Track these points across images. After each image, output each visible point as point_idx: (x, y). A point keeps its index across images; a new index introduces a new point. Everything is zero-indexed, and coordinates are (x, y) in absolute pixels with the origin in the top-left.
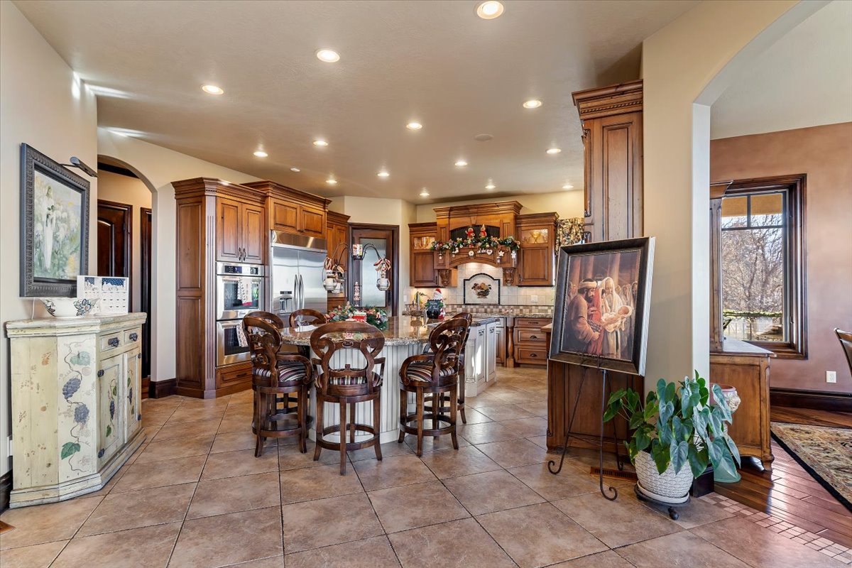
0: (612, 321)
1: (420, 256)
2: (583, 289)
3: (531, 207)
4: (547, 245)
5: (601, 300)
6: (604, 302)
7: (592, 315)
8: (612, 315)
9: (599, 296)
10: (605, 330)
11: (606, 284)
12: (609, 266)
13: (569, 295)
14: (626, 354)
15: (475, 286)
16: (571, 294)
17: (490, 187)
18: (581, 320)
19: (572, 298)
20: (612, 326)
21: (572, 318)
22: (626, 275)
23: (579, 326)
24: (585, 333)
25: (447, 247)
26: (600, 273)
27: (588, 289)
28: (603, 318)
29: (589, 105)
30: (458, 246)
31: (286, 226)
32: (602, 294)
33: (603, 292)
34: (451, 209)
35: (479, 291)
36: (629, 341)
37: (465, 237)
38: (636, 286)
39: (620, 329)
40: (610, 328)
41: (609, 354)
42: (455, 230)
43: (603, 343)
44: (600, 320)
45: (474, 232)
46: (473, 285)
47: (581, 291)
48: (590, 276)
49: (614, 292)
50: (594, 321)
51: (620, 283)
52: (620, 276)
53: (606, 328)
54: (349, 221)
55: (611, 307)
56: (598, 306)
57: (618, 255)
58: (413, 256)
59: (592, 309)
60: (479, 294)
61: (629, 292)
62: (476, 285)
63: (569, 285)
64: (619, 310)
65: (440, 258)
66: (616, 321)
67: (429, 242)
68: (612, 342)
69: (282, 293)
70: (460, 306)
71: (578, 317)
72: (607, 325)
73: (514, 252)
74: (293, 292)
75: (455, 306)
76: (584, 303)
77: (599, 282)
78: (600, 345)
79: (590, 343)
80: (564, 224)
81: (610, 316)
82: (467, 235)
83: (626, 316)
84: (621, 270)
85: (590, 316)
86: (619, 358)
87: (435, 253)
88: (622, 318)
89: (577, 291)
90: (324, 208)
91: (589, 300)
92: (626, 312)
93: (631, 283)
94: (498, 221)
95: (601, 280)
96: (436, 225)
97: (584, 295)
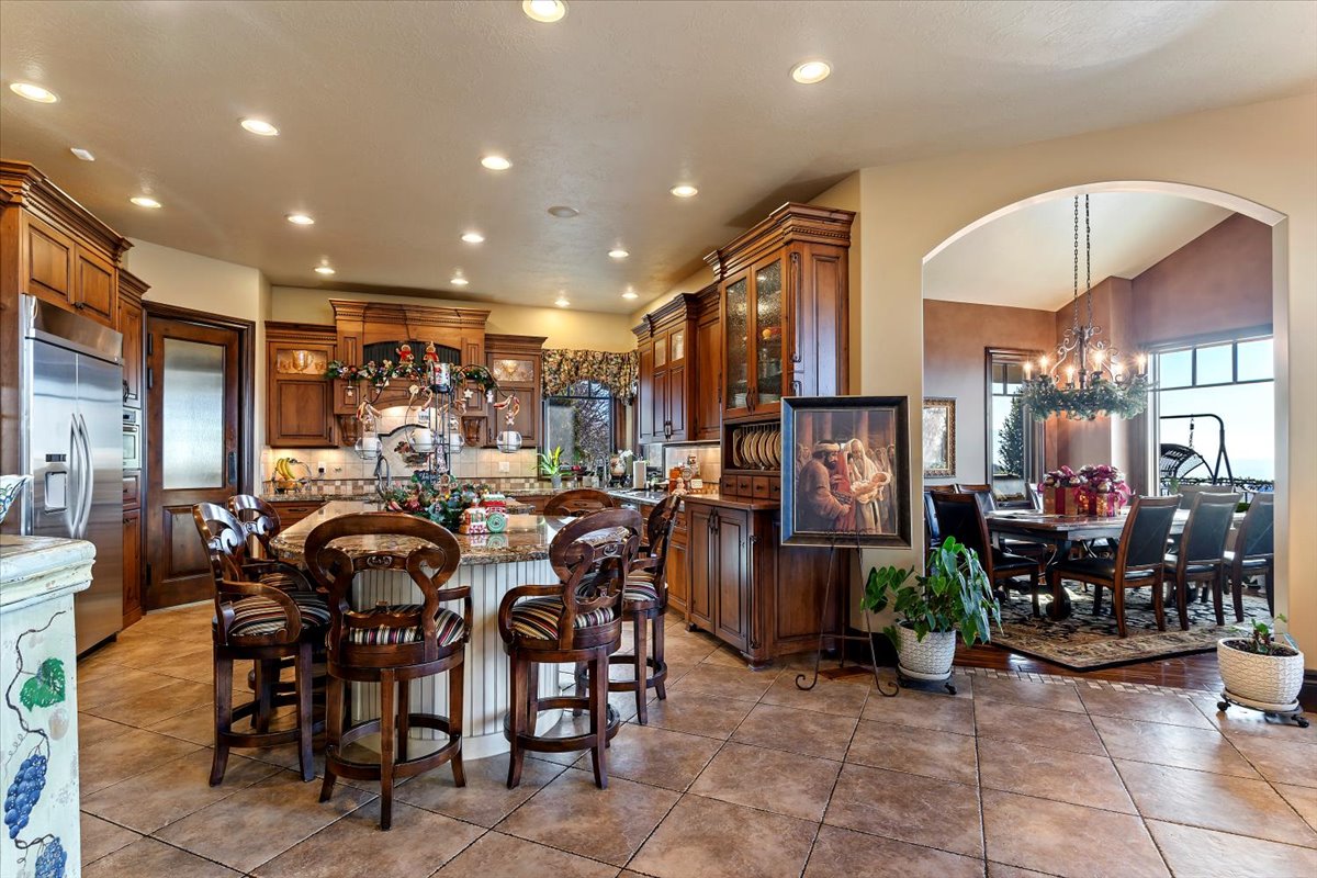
0: (865, 490)
1: (293, 388)
2: (820, 452)
3: (500, 325)
4: (531, 386)
5: (848, 466)
6: (851, 468)
7: (837, 484)
8: (865, 484)
9: (844, 461)
10: (857, 502)
11: (853, 447)
12: (854, 426)
13: (799, 460)
14: (888, 527)
15: (401, 447)
16: (802, 459)
17: (459, 282)
18: (820, 491)
19: (804, 463)
20: (866, 496)
21: (808, 489)
22: (879, 437)
23: (818, 498)
24: (829, 507)
25: (366, 375)
26: (842, 434)
27: (828, 453)
28: (853, 488)
29: (802, 223)
30: (389, 375)
31: (50, 288)
32: (849, 458)
33: (849, 456)
34: (369, 306)
35: (408, 454)
36: (891, 511)
37: (396, 359)
38: (893, 450)
39: (878, 500)
40: (865, 499)
41: (865, 530)
42: (373, 345)
43: (856, 516)
44: (849, 490)
45: (412, 352)
46: (396, 445)
47: (817, 455)
48: (828, 437)
49: (865, 458)
50: (840, 491)
51: (871, 446)
52: (870, 438)
53: (859, 499)
54: (145, 297)
55: (862, 474)
56: (844, 473)
57: (865, 412)
58: (274, 385)
59: (835, 477)
60: (408, 460)
61: (884, 456)
62: (402, 444)
63: (798, 448)
64: (874, 478)
65: (350, 393)
66: (871, 490)
67: (308, 363)
68: (869, 514)
69: (49, 458)
70: (371, 481)
71: (816, 488)
72: (859, 495)
73: (490, 392)
74: (68, 458)
75: (361, 483)
76: (824, 470)
77: (843, 445)
78: (852, 518)
79: (838, 518)
80: (550, 356)
81: (863, 485)
82: (399, 357)
83: (883, 484)
84: (871, 429)
85: (834, 486)
86: (880, 533)
87: (337, 385)
88: (879, 487)
89: (811, 456)
90: (115, 260)
91: (830, 466)
92: (883, 479)
93: (885, 446)
94: (457, 339)
95: (844, 442)
96: (335, 331)
97: (823, 460)
